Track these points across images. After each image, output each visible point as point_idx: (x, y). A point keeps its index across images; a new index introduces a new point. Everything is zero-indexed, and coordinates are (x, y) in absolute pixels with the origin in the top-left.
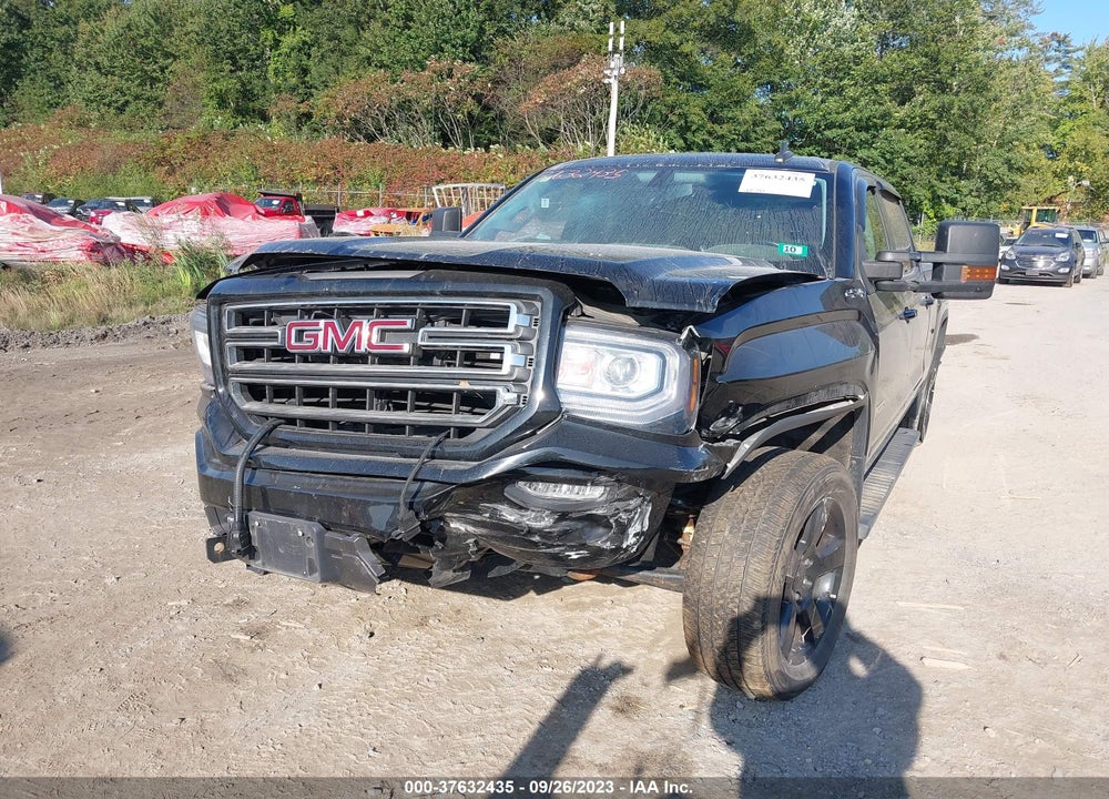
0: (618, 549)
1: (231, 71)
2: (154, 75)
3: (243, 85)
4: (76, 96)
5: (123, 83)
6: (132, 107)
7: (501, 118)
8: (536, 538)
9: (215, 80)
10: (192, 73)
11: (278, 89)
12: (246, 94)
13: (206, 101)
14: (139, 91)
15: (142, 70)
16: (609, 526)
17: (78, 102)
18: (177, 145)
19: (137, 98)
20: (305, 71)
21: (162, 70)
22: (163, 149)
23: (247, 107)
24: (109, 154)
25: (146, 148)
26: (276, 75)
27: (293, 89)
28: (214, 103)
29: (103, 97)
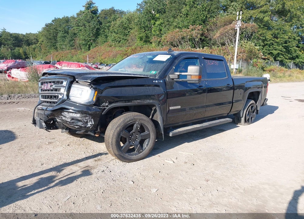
0: (85, 127)
1: (144, 31)
2: (127, 33)
3: (147, 35)
4: (110, 39)
5: (120, 36)
6: (121, 42)
7: (210, 39)
8: (68, 123)
9: (140, 34)
10: (135, 32)
11: (154, 35)
12: (147, 37)
13: (137, 39)
14: (123, 37)
15: (124, 33)
16: (82, 122)
17: (110, 41)
18: (129, 50)
19: (123, 39)
20: (161, 30)
21: (129, 32)
22: (126, 51)
23: (147, 40)
24: (115, 53)
25: (123, 51)
26: (154, 32)
27: (158, 35)
28: (139, 40)
29: (115, 39)
